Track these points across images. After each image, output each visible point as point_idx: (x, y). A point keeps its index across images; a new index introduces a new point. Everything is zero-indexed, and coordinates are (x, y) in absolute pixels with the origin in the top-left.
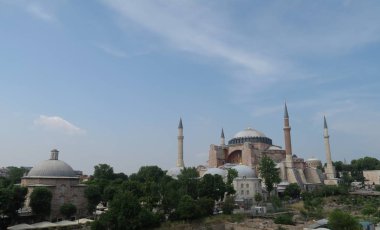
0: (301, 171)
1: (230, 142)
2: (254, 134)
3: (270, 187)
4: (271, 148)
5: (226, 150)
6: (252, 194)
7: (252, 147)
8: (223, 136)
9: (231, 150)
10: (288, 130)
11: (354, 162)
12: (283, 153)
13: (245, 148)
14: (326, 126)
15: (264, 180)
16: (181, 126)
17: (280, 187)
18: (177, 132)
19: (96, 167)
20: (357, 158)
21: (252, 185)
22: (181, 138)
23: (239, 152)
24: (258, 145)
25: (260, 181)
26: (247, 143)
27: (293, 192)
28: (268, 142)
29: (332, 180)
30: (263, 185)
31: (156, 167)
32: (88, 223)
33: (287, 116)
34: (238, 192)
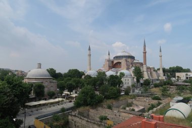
0: (149, 73)
1: (114, 58)
2: (127, 54)
3: (138, 81)
4: (135, 61)
5: (113, 62)
6: (130, 84)
7: (126, 61)
8: (109, 54)
9: (115, 62)
10: (145, 53)
11: (170, 68)
12: (142, 64)
13: (123, 61)
14: (161, 51)
15: (136, 77)
16: (90, 49)
17: (142, 81)
19: (47, 70)
20: (172, 67)
21: (130, 80)
22: (90, 55)
23: (120, 63)
24: (129, 60)
25: (134, 78)
26: (124, 59)
27: (147, 83)
28: (133, 58)
29: (162, 77)
30: (135, 80)
31: (77, 70)
33: (145, 46)
34: (124, 83)
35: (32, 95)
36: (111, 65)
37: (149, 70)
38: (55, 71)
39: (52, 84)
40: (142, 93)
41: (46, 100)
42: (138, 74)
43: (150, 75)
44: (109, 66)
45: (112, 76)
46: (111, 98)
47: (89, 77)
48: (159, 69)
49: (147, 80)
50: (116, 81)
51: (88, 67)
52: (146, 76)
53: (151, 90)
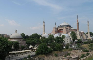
0: (81, 35)
1: (59, 27)
2: (66, 24)
3: (74, 40)
4: (71, 28)
5: (58, 29)
6: (69, 42)
7: (66, 28)
8: (55, 25)
9: (59, 29)
10: (78, 23)
12: (76, 30)
13: (64, 29)
14: (88, 22)
16: (44, 22)
17: (76, 40)
18: (43, 24)
21: (69, 39)
22: (44, 25)
23: (62, 30)
24: (68, 28)
25: (71, 38)
26: (65, 27)
27: (80, 41)
28: (70, 26)
30: (72, 40)
31: (37, 34)
32: (29, 51)
33: (78, 19)
34: (65, 41)
35: (13, 48)
36: (57, 31)
37: (81, 33)
38: (25, 35)
39: (23, 42)
40: (76, 47)
41: (20, 50)
42: (74, 36)
43: (81, 37)
44: (56, 32)
45: (57, 37)
46: (57, 50)
47: (44, 38)
48: (87, 33)
49: (79, 40)
50: (60, 40)
51: (43, 32)
52: (79, 37)
53: (82, 46)
